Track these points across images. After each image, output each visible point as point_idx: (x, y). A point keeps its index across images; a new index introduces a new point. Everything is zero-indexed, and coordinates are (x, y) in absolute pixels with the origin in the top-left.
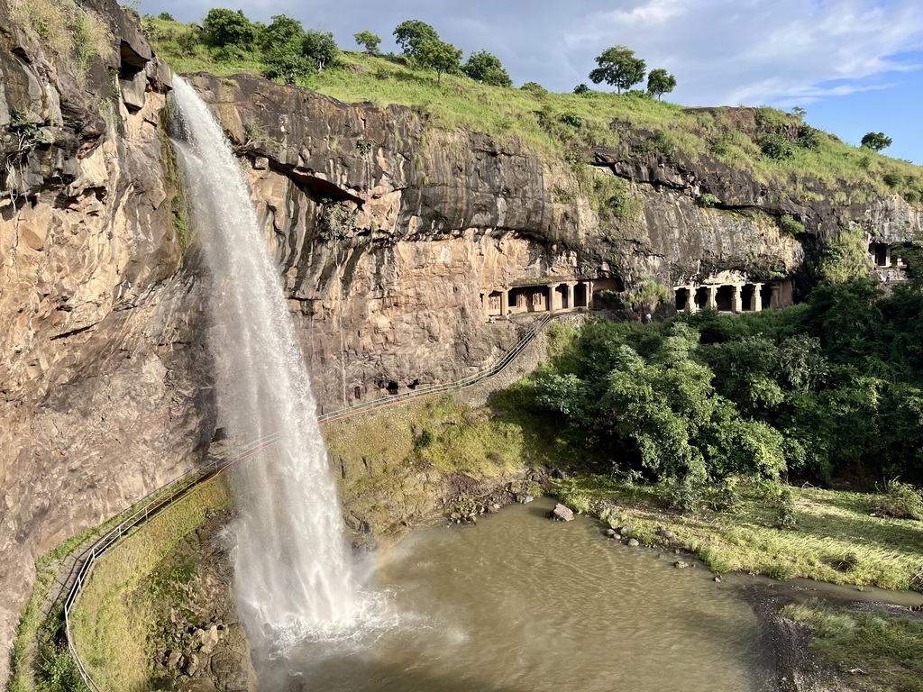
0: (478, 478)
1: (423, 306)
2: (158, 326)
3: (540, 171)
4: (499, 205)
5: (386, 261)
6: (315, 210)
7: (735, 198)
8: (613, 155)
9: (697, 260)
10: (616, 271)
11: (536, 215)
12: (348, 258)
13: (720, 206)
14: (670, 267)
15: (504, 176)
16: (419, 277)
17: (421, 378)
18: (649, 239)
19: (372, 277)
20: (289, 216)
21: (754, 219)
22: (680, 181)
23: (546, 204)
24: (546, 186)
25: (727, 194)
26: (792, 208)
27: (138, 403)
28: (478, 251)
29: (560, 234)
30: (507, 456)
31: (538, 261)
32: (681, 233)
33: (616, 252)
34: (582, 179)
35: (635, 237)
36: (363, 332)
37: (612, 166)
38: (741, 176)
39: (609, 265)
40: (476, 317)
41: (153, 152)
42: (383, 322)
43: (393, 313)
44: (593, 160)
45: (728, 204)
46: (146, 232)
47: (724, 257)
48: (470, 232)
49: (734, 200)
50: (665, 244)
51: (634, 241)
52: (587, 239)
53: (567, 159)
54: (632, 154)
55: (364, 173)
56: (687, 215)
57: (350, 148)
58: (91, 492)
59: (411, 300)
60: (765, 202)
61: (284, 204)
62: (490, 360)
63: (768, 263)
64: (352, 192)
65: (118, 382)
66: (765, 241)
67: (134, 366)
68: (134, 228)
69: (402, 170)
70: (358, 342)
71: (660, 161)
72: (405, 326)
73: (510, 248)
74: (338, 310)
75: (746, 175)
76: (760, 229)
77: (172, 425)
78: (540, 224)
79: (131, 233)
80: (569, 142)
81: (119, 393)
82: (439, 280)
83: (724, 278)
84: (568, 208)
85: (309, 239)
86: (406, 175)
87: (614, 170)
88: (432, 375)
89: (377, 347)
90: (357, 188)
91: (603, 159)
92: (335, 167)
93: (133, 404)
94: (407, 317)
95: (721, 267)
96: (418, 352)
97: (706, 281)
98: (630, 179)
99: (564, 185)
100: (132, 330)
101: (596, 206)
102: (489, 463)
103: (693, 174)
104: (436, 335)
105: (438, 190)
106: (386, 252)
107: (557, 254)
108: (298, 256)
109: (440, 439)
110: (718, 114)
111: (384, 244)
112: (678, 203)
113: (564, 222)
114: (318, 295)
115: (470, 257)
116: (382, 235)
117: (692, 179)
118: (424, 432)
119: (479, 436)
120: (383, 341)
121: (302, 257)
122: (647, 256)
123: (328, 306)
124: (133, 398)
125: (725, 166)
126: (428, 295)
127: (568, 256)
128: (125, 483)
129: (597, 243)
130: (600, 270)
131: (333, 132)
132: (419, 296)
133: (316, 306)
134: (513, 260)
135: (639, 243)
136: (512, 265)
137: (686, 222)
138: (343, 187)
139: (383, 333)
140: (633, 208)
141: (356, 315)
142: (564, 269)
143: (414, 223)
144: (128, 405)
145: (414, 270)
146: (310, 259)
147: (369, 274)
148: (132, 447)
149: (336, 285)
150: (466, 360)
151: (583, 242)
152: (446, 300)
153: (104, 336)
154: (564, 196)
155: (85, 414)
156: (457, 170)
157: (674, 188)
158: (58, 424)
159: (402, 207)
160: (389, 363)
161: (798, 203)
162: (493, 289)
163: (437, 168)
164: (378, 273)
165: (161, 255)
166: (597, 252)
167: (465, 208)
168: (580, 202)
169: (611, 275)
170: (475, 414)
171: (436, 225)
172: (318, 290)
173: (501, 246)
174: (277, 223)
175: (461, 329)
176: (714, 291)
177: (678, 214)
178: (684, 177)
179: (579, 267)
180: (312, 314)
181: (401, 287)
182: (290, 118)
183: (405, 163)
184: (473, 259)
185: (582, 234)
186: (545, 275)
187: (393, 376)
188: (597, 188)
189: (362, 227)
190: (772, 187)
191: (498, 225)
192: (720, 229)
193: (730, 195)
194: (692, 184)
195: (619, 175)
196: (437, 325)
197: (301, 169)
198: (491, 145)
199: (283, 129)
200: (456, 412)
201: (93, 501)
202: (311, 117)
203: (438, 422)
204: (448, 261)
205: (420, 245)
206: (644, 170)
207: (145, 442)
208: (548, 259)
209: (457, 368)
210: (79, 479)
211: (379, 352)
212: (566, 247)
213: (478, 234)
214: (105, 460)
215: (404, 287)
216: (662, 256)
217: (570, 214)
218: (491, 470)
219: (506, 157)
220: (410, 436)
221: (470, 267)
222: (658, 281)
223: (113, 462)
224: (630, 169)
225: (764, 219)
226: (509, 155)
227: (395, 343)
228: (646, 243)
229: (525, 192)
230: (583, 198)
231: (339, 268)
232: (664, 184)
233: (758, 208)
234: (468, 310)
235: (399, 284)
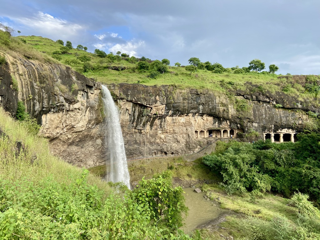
0: (183, 180)
1: (175, 133)
2: (99, 133)
3: (215, 98)
4: (200, 108)
5: (163, 121)
6: (141, 109)
7: (288, 105)
8: (243, 93)
9: (272, 125)
10: (242, 127)
11: (213, 110)
12: (151, 120)
13: (283, 108)
14: (261, 127)
15: (203, 100)
16: (174, 126)
17: (174, 152)
18: (253, 118)
19: (159, 125)
20: (132, 111)
21: (297, 112)
22: (268, 100)
23: (217, 107)
24: (217, 102)
25: (285, 104)
26: (312, 109)
27: (94, 147)
28: (194, 119)
29: (222, 116)
30: (193, 176)
31: (217, 123)
32: (266, 116)
33: (242, 121)
34: (231, 100)
35: (248, 117)
36: (157, 138)
37: (243, 96)
38: (293, 99)
39: (240, 125)
40: (193, 137)
41: (97, 100)
42: (163, 136)
43: (165, 134)
44: (237, 94)
45: (286, 107)
46: (93, 115)
47: (283, 124)
48: (190, 115)
49: (288, 106)
50: (259, 119)
51: (248, 118)
52: (232, 117)
53: (227, 94)
54: (250, 92)
55: (151, 101)
56: (269, 111)
57: (147, 96)
58: (81, 162)
59: (171, 131)
60: (302, 107)
61: (131, 109)
62: (197, 149)
63: (303, 127)
64: (148, 106)
65: (90, 143)
66: (302, 119)
67: (94, 140)
68: (91, 114)
69: (165, 100)
70: (155, 141)
71: (260, 94)
72: (169, 138)
73: (207, 119)
74: (149, 133)
75: (294, 98)
76: (299, 116)
77: (102, 153)
78: (215, 112)
79: (90, 115)
80: (228, 89)
81: (90, 145)
82: (181, 127)
83: (285, 131)
84: (225, 108)
85: (139, 116)
86: (166, 101)
87: (244, 97)
88: (178, 152)
89: (161, 143)
90: (150, 105)
91: (239, 94)
92: (143, 101)
93: (93, 147)
94: (171, 136)
95: (283, 127)
96: (173, 145)
97: (278, 132)
98: (249, 99)
99: (224, 102)
100: (93, 133)
101: (235, 108)
102: (187, 177)
103: (272, 98)
104: (179, 141)
105: (178, 104)
106: (163, 119)
107: (223, 121)
108: (136, 120)
109: (176, 169)
110: (289, 78)
111: (162, 117)
112: (266, 107)
113: (224, 112)
114: (143, 129)
115: (191, 121)
116: (160, 115)
117: (272, 99)
118: (171, 166)
119: (187, 169)
120: (163, 141)
121: (137, 120)
122: (253, 123)
123: (146, 131)
124: (93, 146)
125: (287, 95)
126: (177, 130)
127: (226, 122)
128: (89, 162)
129: (235, 118)
130: (237, 126)
131: (143, 93)
132: (174, 130)
133: (142, 131)
134: (208, 122)
135: (249, 119)
136: (207, 124)
137: (268, 113)
138: (145, 105)
139: (163, 139)
140: (249, 109)
141: (154, 134)
142: (225, 125)
143: (171, 112)
144: (92, 148)
145: (172, 124)
146: (139, 120)
147: (158, 124)
148: (92, 156)
149: (148, 127)
150: (189, 149)
151: (231, 118)
152: (183, 132)
153: (86, 133)
154: (224, 105)
155: (82, 148)
156: (184, 99)
157: (266, 102)
158: (75, 148)
159: (166, 108)
160: (164, 147)
161: (315, 107)
162: (201, 130)
163: (178, 99)
164: (161, 124)
165: (96, 119)
166: (236, 121)
167: (187, 108)
168: (230, 106)
169: (241, 128)
170: (188, 164)
171: (178, 113)
172: (143, 127)
173: (203, 118)
174: (129, 113)
175: (188, 140)
176: (282, 135)
177: (265, 110)
178: (269, 99)
179: (230, 125)
180: (141, 133)
181: (168, 128)
182: (131, 91)
183: (166, 98)
184: (193, 122)
185: (230, 116)
186: (219, 127)
187: (165, 150)
188: (236, 102)
189: (154, 113)
190: (305, 102)
191: (200, 112)
192: (282, 115)
193: (287, 105)
194: (272, 101)
195: (246, 98)
196: (179, 138)
197: (134, 101)
198: (197, 92)
199: (129, 94)
200: (183, 162)
201: (81, 164)
202: (137, 90)
203: (176, 164)
204: (184, 122)
205: (174, 118)
206: (254, 97)
207: (95, 155)
208: (220, 123)
209: (186, 151)
210: (79, 159)
211: (162, 144)
212: (225, 119)
213: (193, 115)
214: (85, 157)
215: (169, 128)
216: (258, 123)
217: (226, 110)
218: (187, 179)
219: (203, 95)
220: (167, 166)
221: (191, 123)
222: (256, 131)
223: (87, 158)
224: (249, 97)
225: (302, 112)
226: (204, 94)
227: (166, 142)
228: (252, 119)
229: (209, 104)
230: (231, 105)
231: (149, 122)
232: (262, 101)
233: (299, 109)
234: (190, 135)
235: (167, 127)
